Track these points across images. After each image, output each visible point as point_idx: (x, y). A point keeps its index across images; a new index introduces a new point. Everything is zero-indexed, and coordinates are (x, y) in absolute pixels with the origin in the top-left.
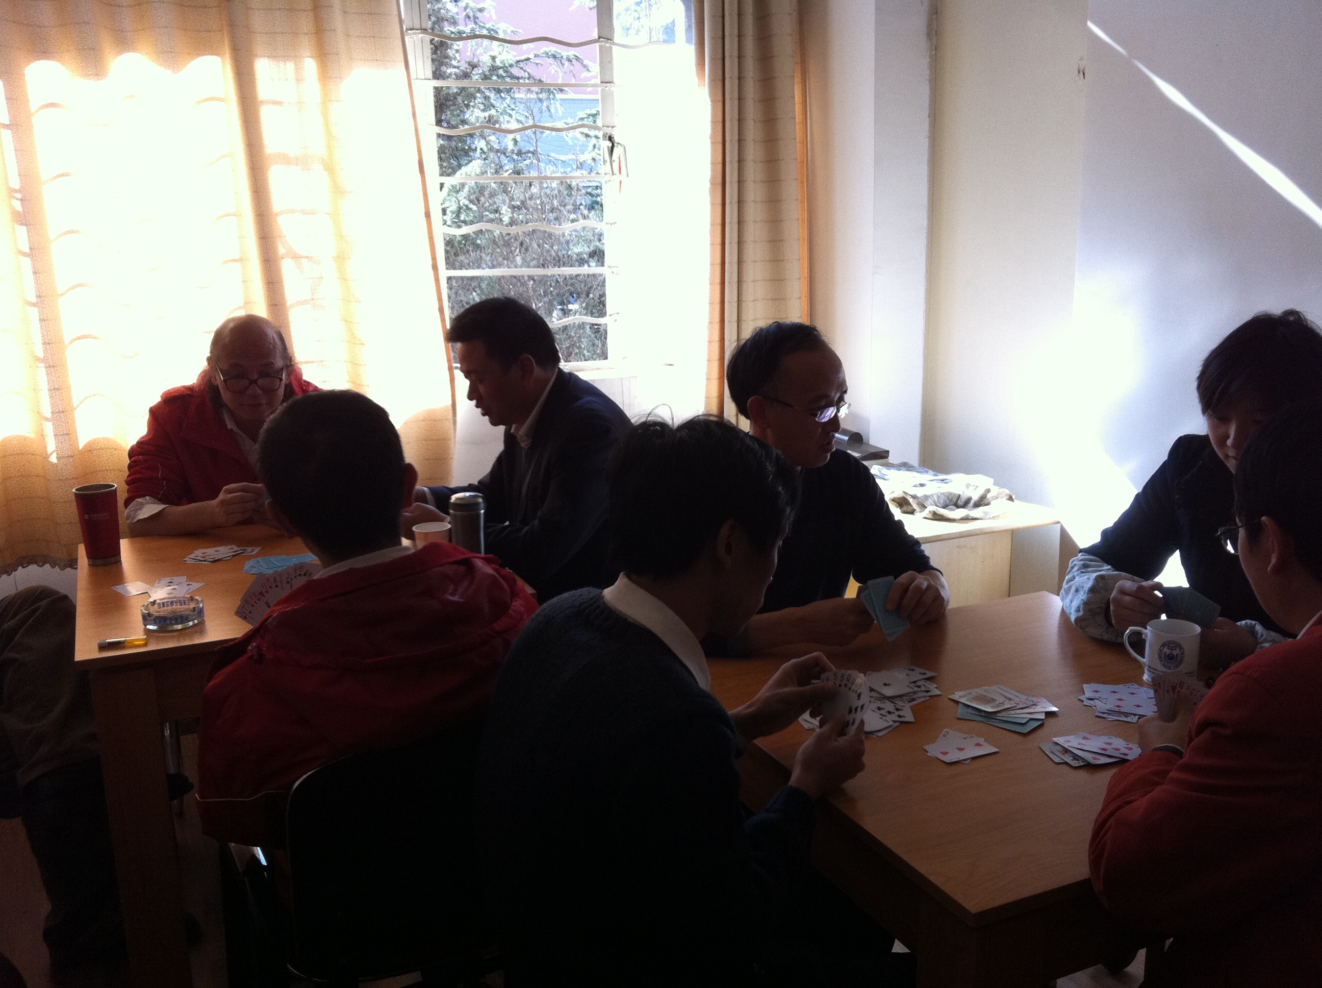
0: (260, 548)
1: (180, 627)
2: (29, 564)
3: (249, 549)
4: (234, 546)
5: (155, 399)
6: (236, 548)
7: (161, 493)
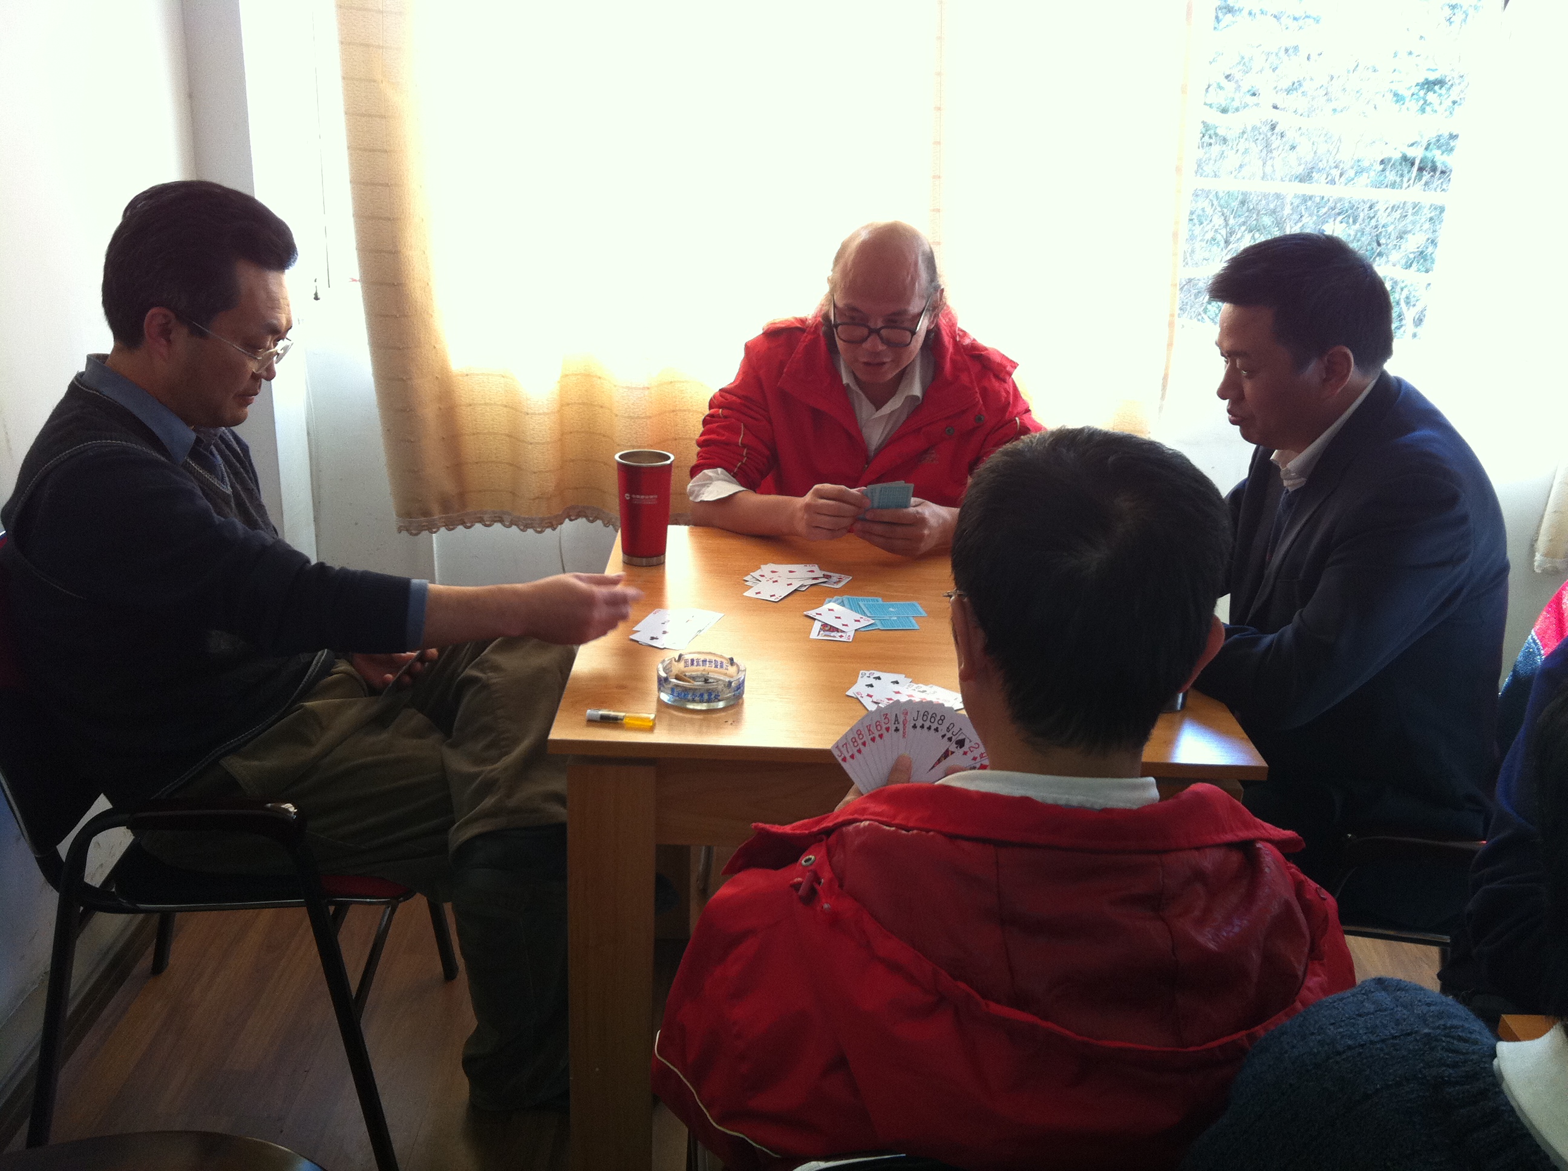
0: (851, 578)
1: (703, 707)
2: (578, 516)
3: (835, 576)
4: (816, 568)
5: (755, 331)
6: (818, 573)
7: (738, 465)
